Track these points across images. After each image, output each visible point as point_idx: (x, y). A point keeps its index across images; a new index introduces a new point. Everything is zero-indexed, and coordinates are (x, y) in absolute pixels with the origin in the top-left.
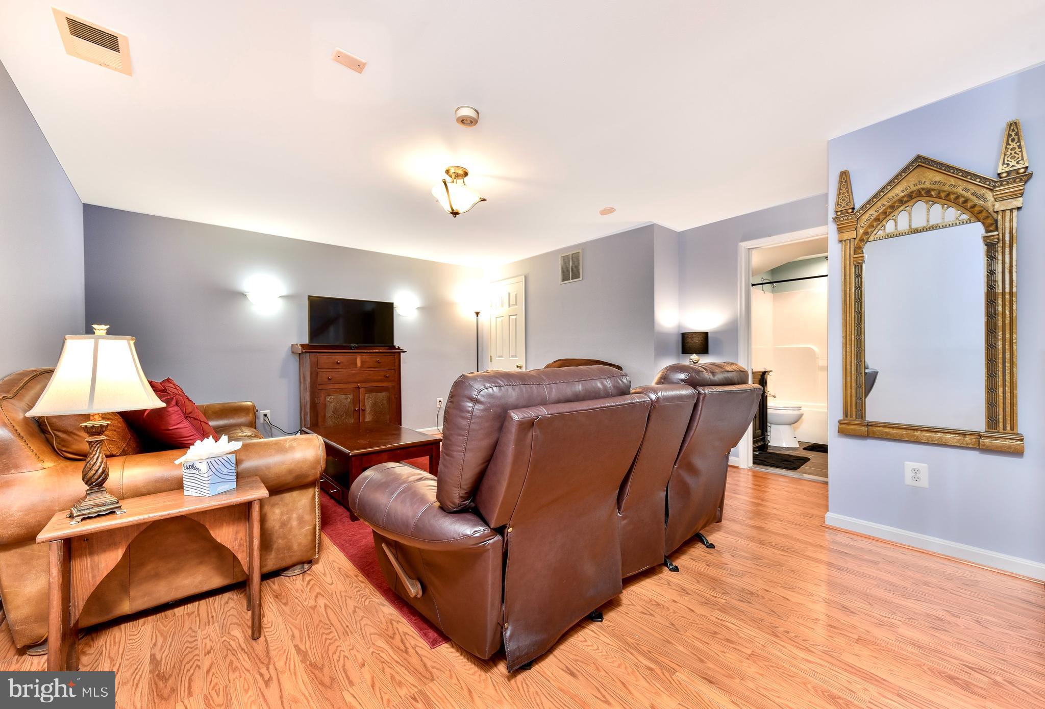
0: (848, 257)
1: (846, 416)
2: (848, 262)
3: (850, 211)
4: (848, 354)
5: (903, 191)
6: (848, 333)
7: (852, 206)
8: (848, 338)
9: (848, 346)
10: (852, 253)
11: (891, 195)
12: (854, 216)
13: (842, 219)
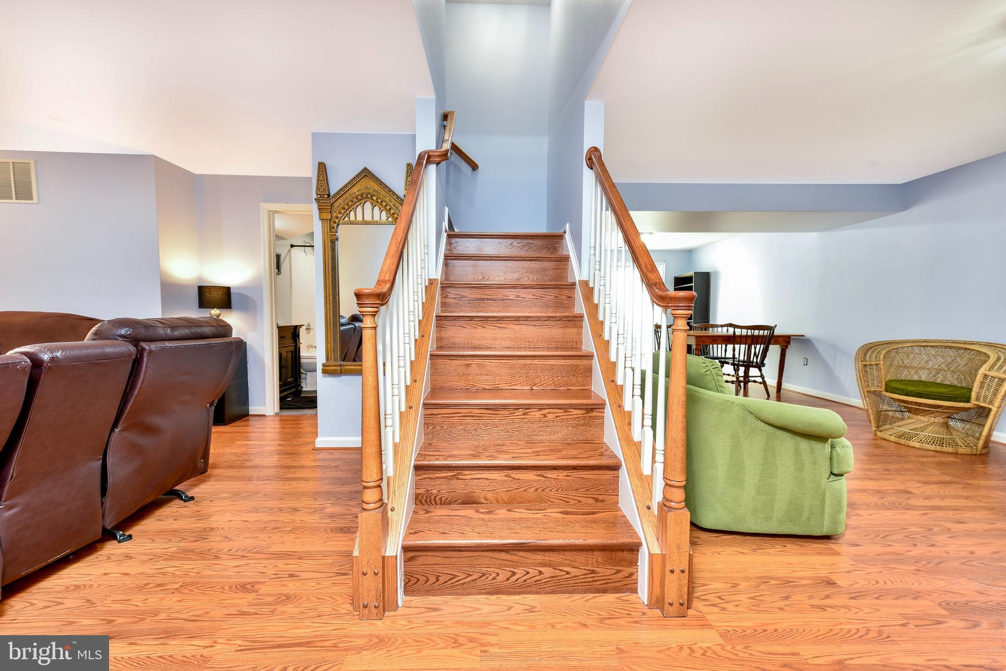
0: (326, 233)
1: (328, 360)
2: (326, 238)
3: (326, 196)
4: (328, 311)
5: (358, 191)
6: (328, 294)
7: (327, 193)
8: (328, 298)
9: (328, 305)
10: (329, 231)
11: (351, 191)
12: (329, 201)
13: (321, 202)
